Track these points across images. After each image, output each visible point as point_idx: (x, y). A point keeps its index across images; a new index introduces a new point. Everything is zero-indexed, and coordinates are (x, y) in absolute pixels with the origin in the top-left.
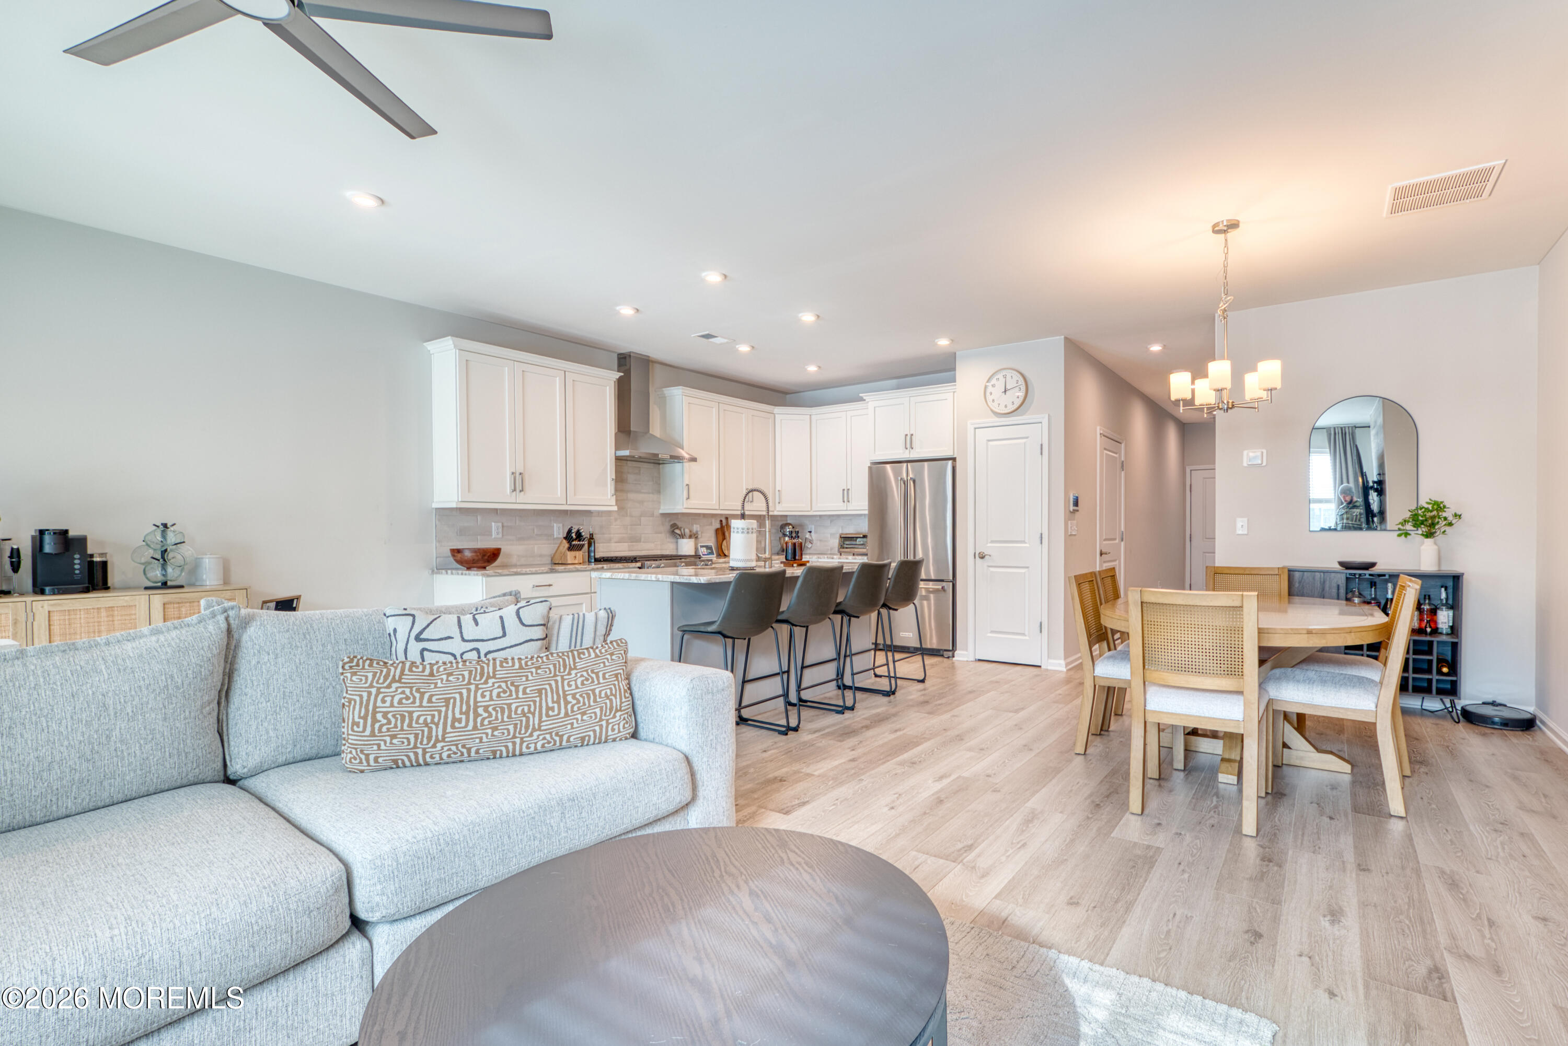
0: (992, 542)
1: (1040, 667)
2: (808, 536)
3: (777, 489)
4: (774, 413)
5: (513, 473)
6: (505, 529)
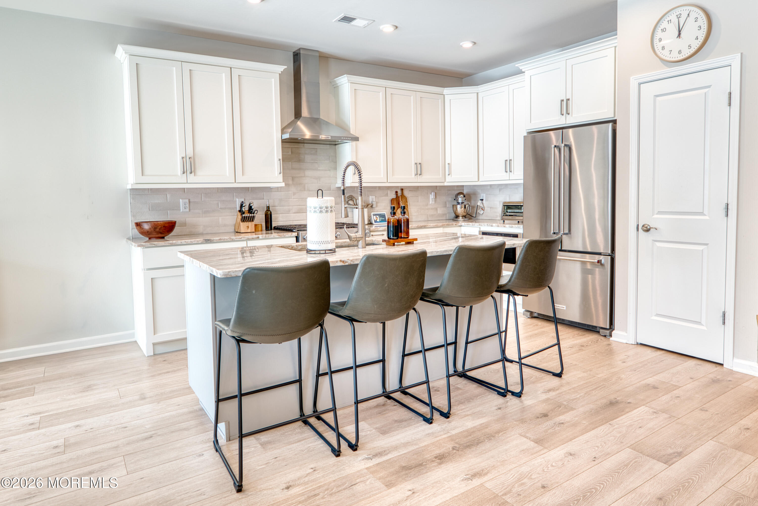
0: (660, 213)
1: (722, 365)
2: (479, 203)
3: (448, 161)
4: (444, 93)
5: (183, 158)
6: (191, 204)
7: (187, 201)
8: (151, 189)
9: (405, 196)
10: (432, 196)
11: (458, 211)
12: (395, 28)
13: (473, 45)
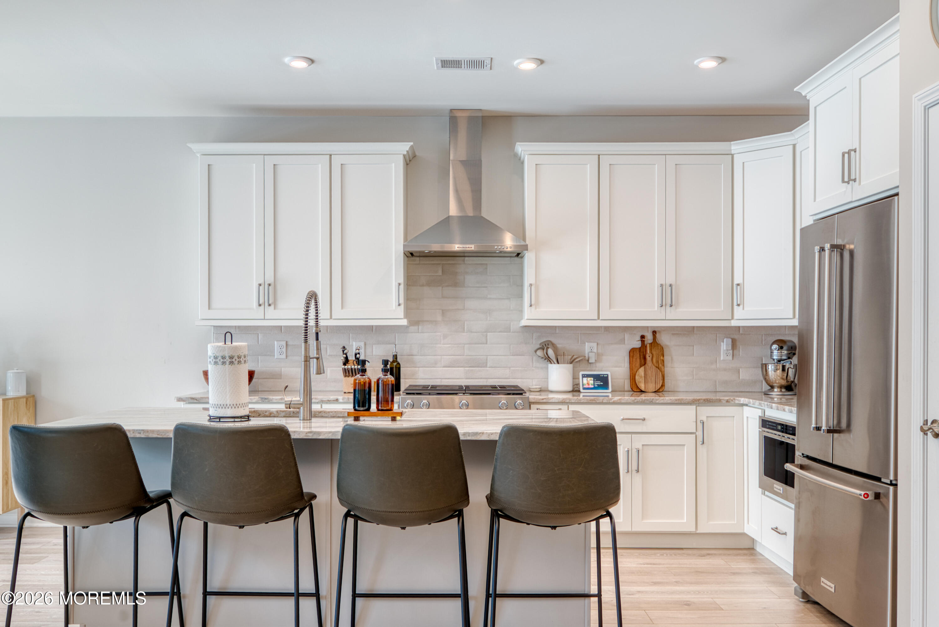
4: (733, 152)
5: (260, 285)
6: (289, 348)
7: (284, 343)
8: (239, 327)
9: (658, 345)
10: (725, 346)
11: (770, 376)
12: (539, 62)
13: (719, 64)
